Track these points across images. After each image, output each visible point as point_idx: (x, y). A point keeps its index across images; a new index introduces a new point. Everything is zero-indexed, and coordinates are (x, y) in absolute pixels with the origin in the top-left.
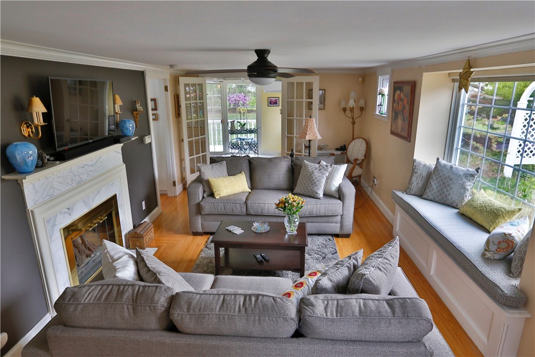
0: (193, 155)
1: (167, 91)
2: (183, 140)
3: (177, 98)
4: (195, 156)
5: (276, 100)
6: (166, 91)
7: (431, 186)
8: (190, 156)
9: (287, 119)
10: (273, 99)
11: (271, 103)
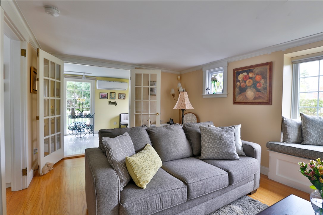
0: (48, 135)
1: (25, 56)
2: (38, 118)
3: (33, 72)
4: (50, 136)
5: (106, 95)
6: (22, 55)
7: (311, 134)
8: (45, 136)
9: (135, 101)
10: (104, 94)
11: (102, 97)
